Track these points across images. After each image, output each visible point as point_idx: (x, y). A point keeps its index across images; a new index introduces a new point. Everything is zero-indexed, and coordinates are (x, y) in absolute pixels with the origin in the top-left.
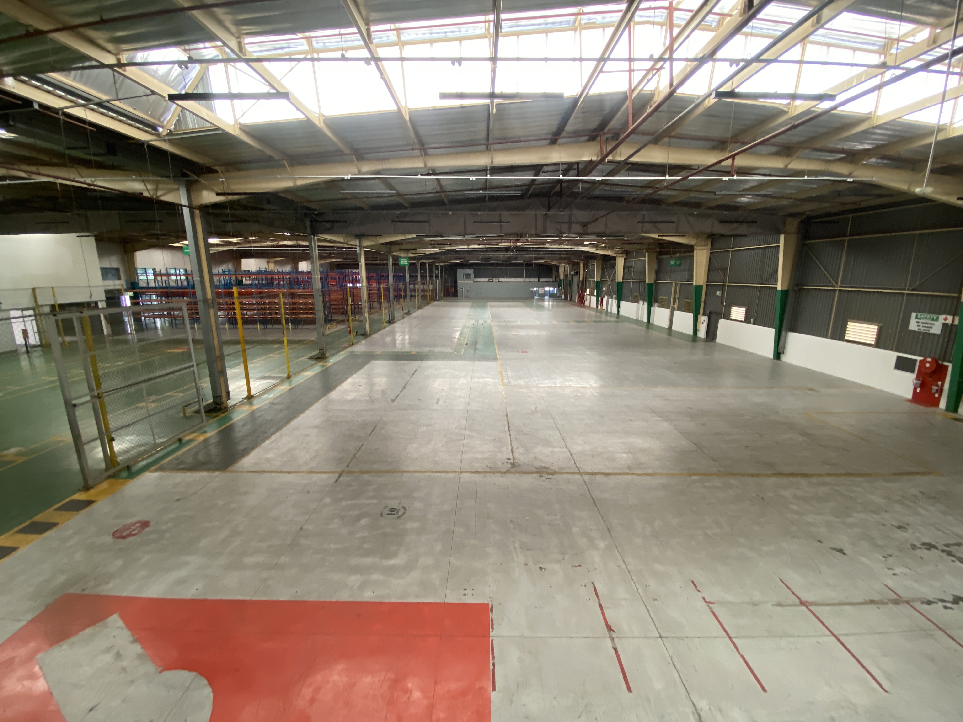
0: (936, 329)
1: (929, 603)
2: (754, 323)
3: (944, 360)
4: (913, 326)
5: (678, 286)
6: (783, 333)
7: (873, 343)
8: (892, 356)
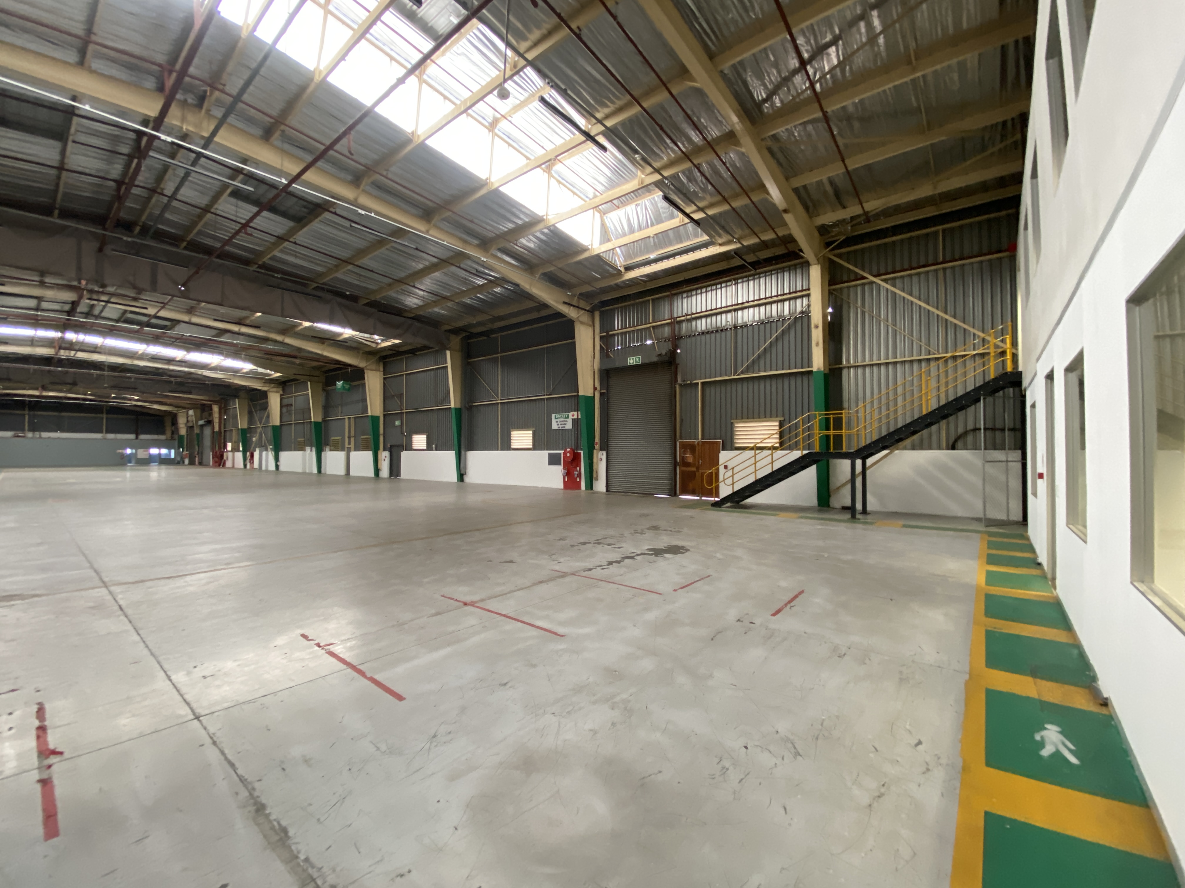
0: (569, 426)
1: (590, 570)
2: (436, 450)
3: (577, 450)
4: (555, 426)
5: (352, 420)
6: (463, 452)
7: (531, 447)
8: (544, 455)
